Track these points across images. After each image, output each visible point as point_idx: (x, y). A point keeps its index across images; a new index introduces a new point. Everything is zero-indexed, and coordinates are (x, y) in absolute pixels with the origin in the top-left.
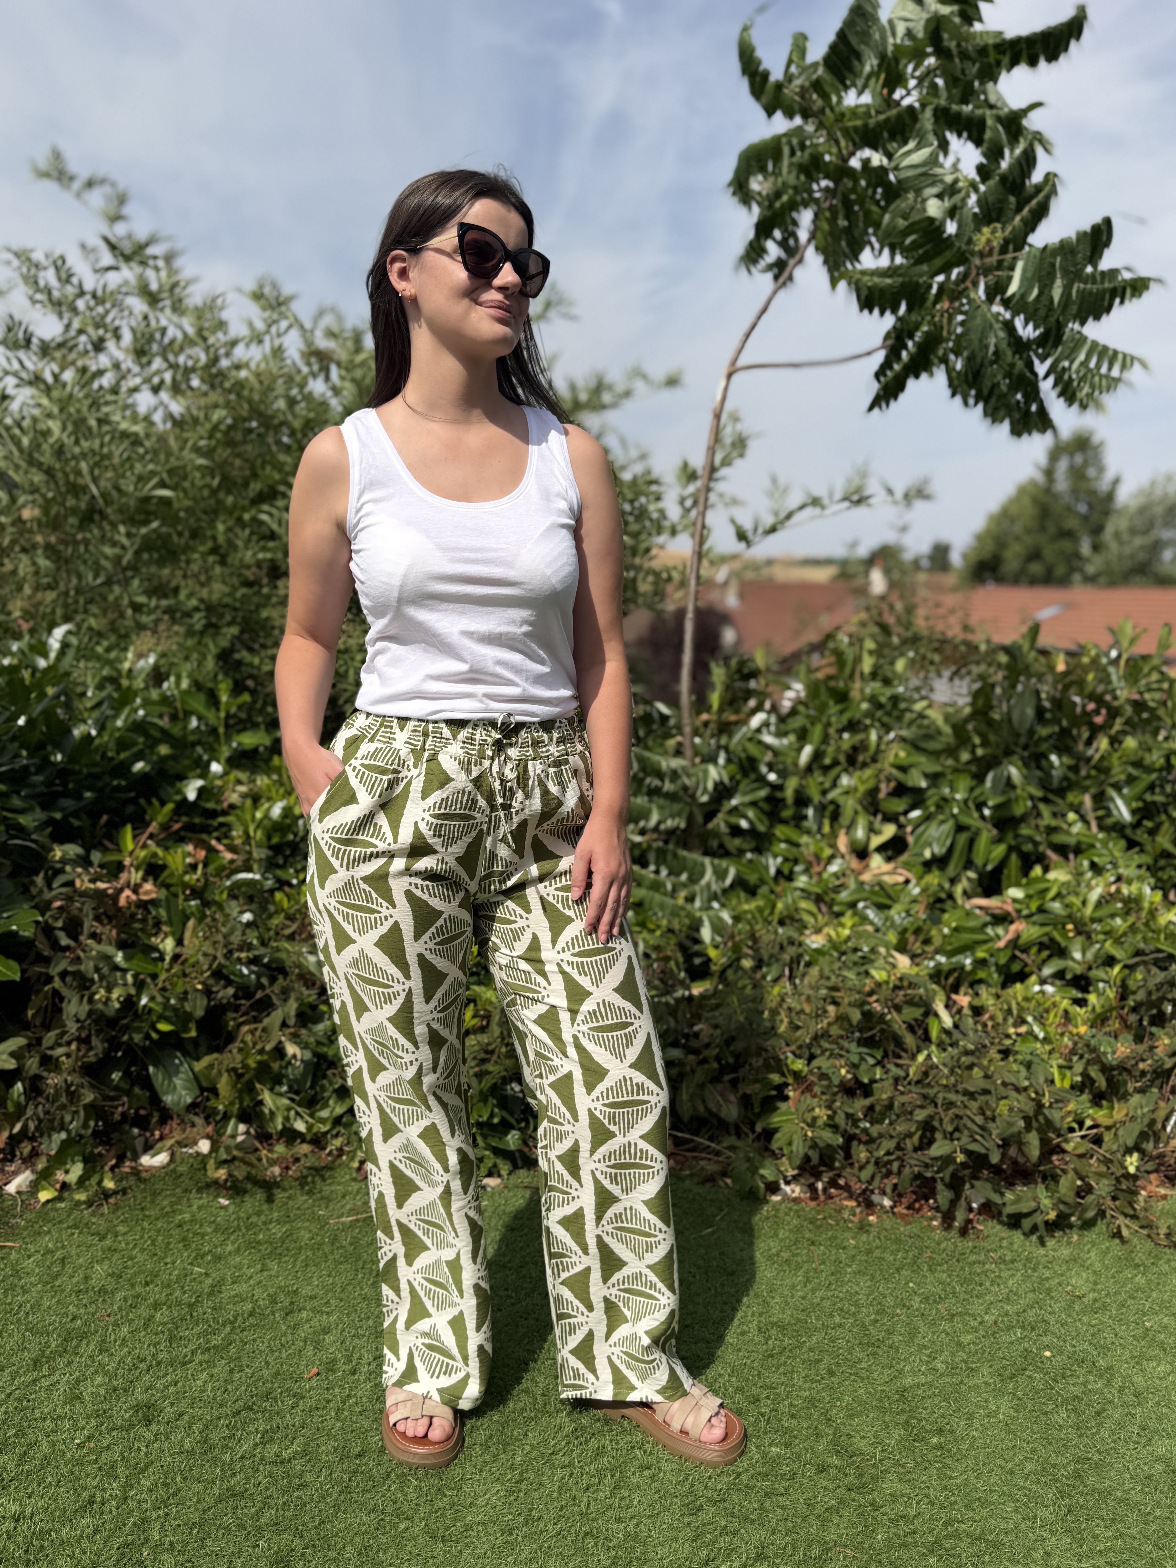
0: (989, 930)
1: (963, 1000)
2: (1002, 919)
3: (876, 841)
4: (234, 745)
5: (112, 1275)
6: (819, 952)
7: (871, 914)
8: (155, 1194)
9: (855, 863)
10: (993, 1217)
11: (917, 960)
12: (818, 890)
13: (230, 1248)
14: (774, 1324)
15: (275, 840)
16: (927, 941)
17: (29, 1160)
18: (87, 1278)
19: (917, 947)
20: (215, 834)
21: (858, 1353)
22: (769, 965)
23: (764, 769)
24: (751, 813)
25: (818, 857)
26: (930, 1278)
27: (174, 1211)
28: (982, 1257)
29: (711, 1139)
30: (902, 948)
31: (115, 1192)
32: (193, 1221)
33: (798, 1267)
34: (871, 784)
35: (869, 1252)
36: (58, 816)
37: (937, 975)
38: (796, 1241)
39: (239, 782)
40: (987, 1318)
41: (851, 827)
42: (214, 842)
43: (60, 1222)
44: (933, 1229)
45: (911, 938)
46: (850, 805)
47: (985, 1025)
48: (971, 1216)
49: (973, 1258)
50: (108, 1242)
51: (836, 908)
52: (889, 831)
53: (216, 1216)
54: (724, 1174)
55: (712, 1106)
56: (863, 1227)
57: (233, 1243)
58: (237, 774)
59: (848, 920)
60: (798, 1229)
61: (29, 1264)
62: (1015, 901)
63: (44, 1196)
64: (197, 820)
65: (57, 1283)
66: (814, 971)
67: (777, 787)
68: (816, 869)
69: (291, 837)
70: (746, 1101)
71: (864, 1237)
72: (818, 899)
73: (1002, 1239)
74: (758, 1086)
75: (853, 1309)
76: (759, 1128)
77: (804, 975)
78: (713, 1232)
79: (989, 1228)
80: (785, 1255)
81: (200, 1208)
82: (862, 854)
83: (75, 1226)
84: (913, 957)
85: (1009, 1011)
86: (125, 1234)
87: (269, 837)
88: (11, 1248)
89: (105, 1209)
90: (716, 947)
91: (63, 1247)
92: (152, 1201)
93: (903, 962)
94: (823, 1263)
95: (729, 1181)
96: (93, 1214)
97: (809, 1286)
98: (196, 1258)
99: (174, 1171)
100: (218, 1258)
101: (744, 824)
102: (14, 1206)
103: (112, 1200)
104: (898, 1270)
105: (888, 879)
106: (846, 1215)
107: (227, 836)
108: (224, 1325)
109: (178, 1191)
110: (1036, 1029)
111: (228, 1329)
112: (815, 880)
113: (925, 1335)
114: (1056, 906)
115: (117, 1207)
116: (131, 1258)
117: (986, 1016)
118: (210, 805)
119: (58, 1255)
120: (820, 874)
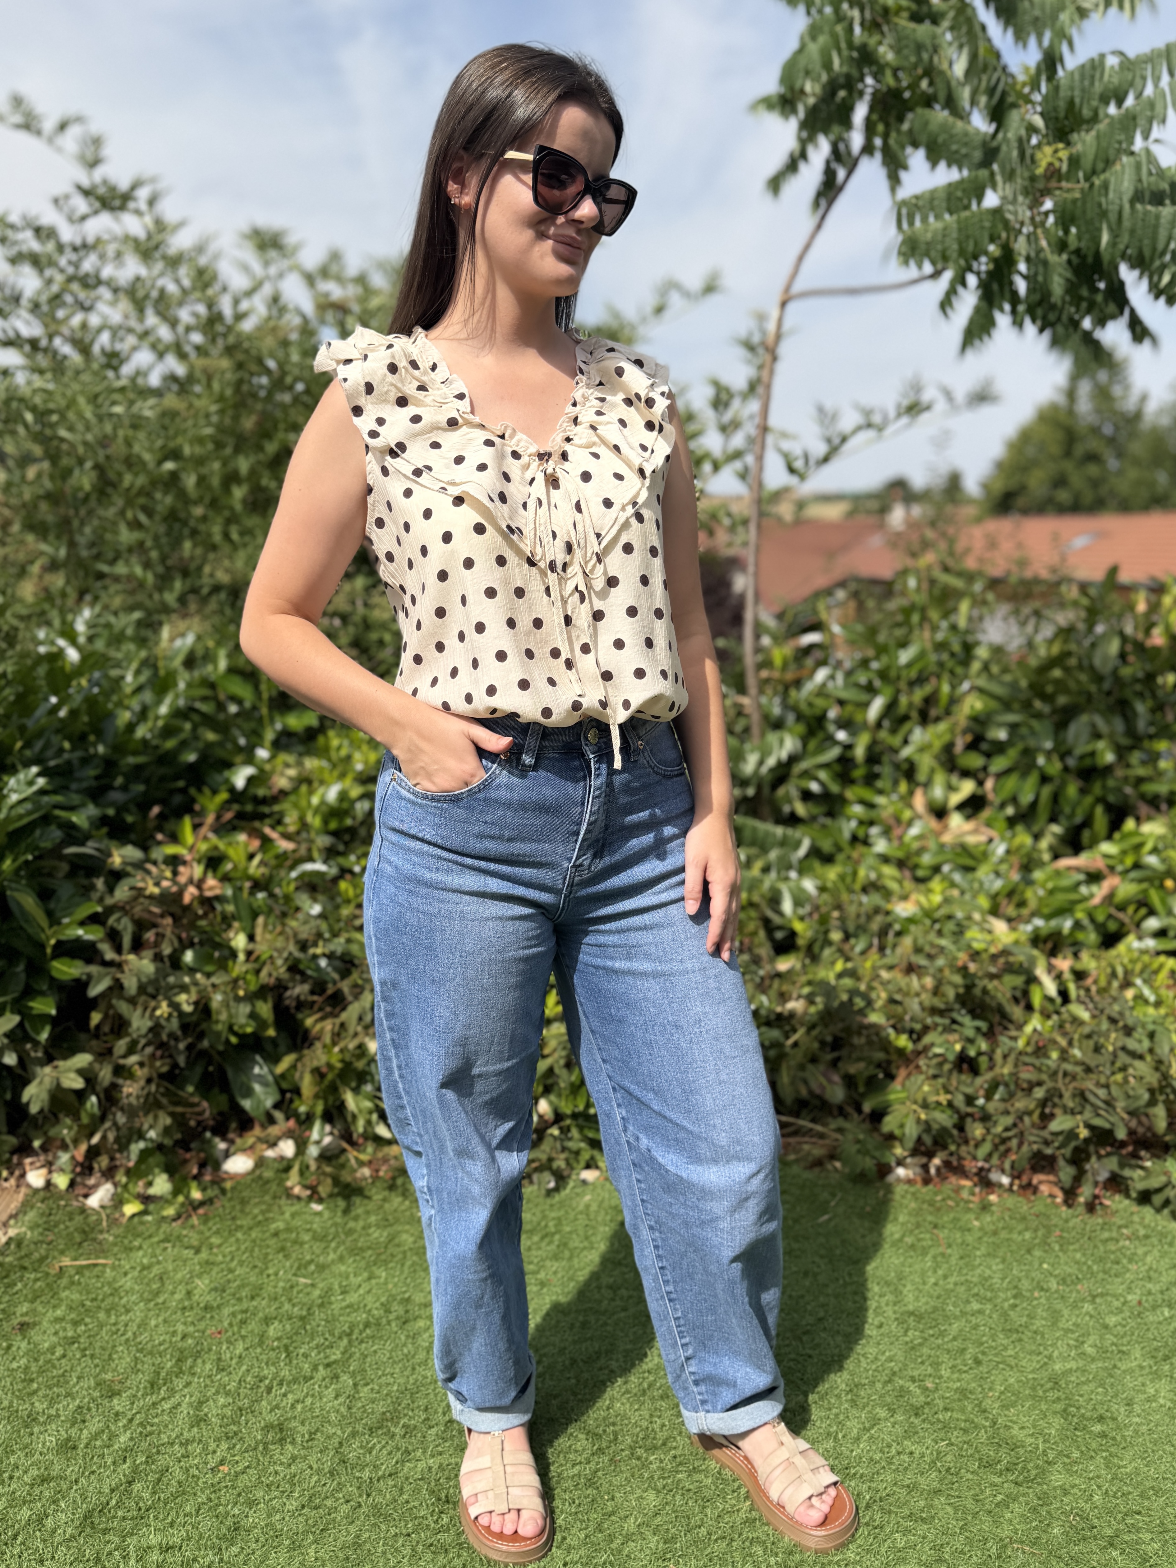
0: (1084, 890)
1: (1064, 964)
2: (1094, 877)
3: (955, 799)
4: (279, 726)
5: (215, 1289)
6: (911, 920)
7: (957, 877)
8: (243, 1202)
9: (933, 823)
10: (1120, 1192)
11: (1014, 924)
12: (900, 854)
13: (332, 1256)
14: (911, 1313)
15: (333, 825)
16: (1022, 904)
17: (109, 1174)
18: (189, 1293)
19: (1011, 911)
20: (268, 821)
21: (1002, 1339)
22: (856, 936)
23: (831, 728)
24: (823, 775)
25: (898, 820)
26: (1063, 1258)
27: (267, 1220)
28: (1114, 1234)
29: (813, 1120)
30: (995, 911)
31: (202, 1204)
32: (288, 1230)
33: (924, 1252)
34: (947, 738)
35: (995, 1233)
36: (111, 812)
37: (1036, 940)
38: (918, 1226)
39: (287, 765)
40: (1129, 1297)
41: (927, 785)
42: (267, 831)
43: (150, 1236)
44: (1057, 1206)
45: (1004, 902)
46: (926, 762)
47: (1088, 990)
48: (1097, 1191)
49: (1106, 1235)
50: (204, 1255)
51: (920, 873)
52: (967, 787)
53: (311, 1223)
54: (832, 1157)
55: (814, 1086)
56: (985, 1207)
57: (335, 1250)
58: (284, 757)
59: (936, 884)
60: (918, 1212)
61: (127, 1282)
62: (1106, 856)
63: (130, 1209)
64: (249, 808)
65: (160, 1300)
66: (907, 942)
67: (848, 747)
68: (897, 832)
69: (349, 822)
70: (850, 1081)
71: (988, 1218)
72: (901, 864)
73: (1132, 1214)
74: (862, 1065)
75: (989, 1294)
76: (867, 1107)
77: (895, 946)
78: (830, 1220)
79: (1116, 1202)
80: (909, 1240)
81: (293, 1215)
82: (940, 813)
83: (166, 1240)
84: (1009, 920)
85: (1114, 974)
86: (219, 1246)
87: (326, 822)
88: (104, 1265)
89: (195, 1220)
90: (802, 919)
91: (159, 1262)
92: (242, 1211)
93: (1000, 927)
94: (949, 1246)
95: (838, 1164)
96: (183, 1227)
97: (940, 1272)
98: (299, 1268)
99: (260, 1177)
100: (322, 1268)
101: (814, 787)
102: (99, 1221)
103: (201, 1211)
104: (1029, 1251)
105: (972, 840)
106: (965, 1194)
107: (279, 822)
108: (340, 1338)
109: (267, 1198)
110: (1147, 992)
111: (345, 1341)
112: (896, 843)
113: (1068, 1319)
114: (1152, 860)
115: (206, 1219)
116: (231, 1271)
117: (1089, 981)
118: (261, 792)
119: (156, 1270)
120: (900, 838)
